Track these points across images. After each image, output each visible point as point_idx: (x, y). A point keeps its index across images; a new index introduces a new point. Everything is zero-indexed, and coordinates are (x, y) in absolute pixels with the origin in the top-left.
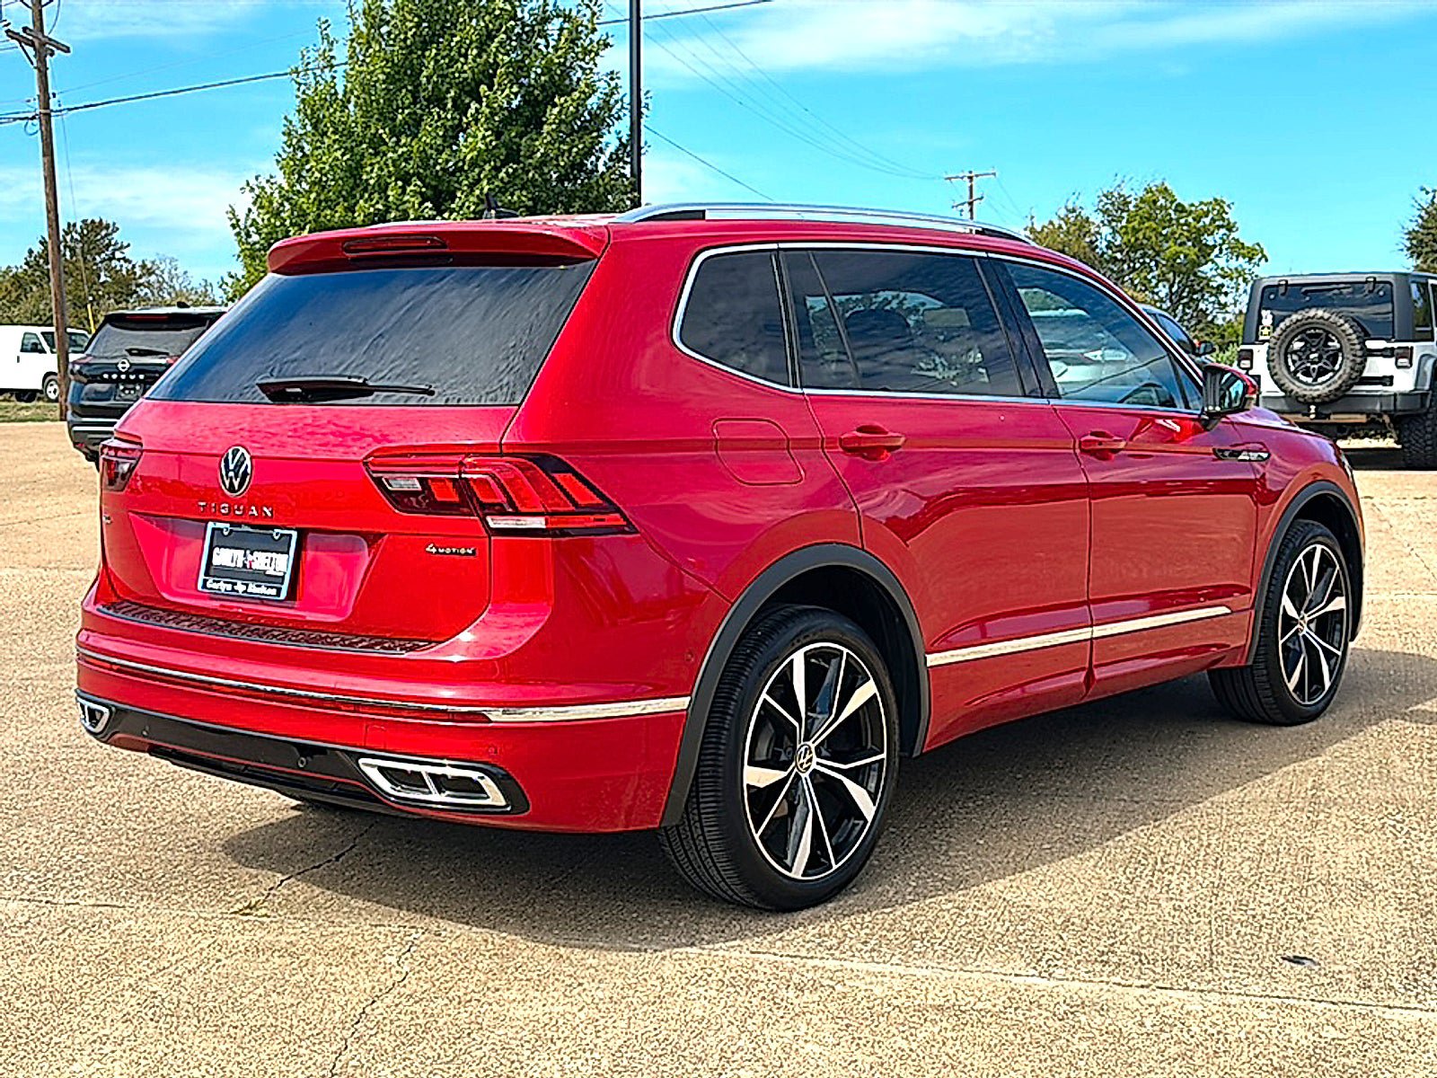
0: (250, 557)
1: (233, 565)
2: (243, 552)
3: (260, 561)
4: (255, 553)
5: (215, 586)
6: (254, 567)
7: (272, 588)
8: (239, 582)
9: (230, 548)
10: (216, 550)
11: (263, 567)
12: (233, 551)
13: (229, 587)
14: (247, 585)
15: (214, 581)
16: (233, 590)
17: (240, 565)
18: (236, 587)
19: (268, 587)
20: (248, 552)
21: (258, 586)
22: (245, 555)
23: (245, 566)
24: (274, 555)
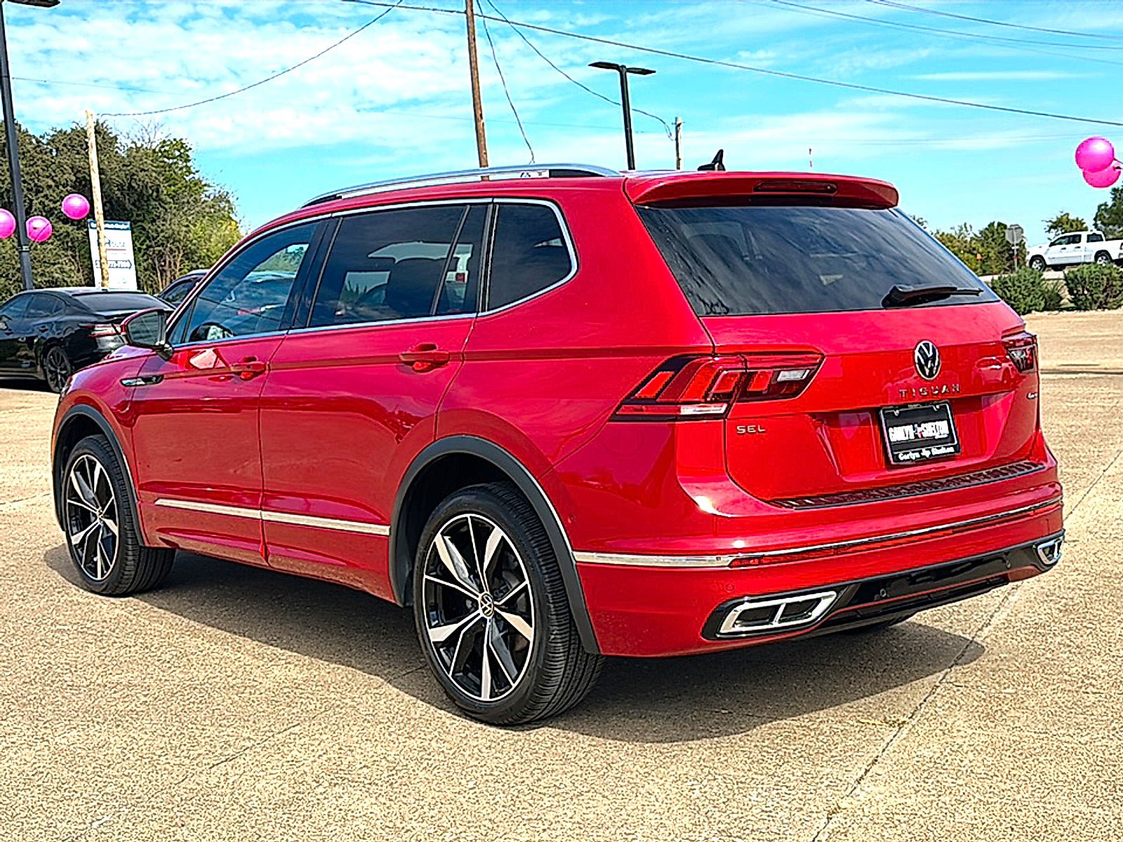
0: (919, 429)
1: (907, 438)
2: (911, 426)
3: (928, 430)
4: (923, 425)
5: (906, 457)
6: (924, 436)
7: (949, 447)
8: (923, 450)
9: (901, 426)
10: (891, 430)
11: (931, 434)
12: (904, 427)
13: (918, 455)
14: (930, 450)
15: (904, 454)
16: (922, 456)
17: (912, 437)
18: (923, 454)
19: (946, 447)
20: (916, 426)
21: (939, 448)
22: (914, 429)
23: (916, 436)
24: (937, 423)
